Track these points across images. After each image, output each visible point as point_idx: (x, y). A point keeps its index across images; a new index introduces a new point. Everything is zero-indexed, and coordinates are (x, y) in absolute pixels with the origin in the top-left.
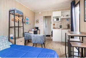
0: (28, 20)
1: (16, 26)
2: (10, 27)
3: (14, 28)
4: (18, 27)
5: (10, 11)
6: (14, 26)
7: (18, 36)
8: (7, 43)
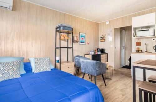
0: (84, 37)
1: (61, 47)
2: (56, 48)
3: (59, 49)
4: (68, 48)
5: (56, 29)
6: (59, 46)
7: (68, 60)
8: (47, 65)
